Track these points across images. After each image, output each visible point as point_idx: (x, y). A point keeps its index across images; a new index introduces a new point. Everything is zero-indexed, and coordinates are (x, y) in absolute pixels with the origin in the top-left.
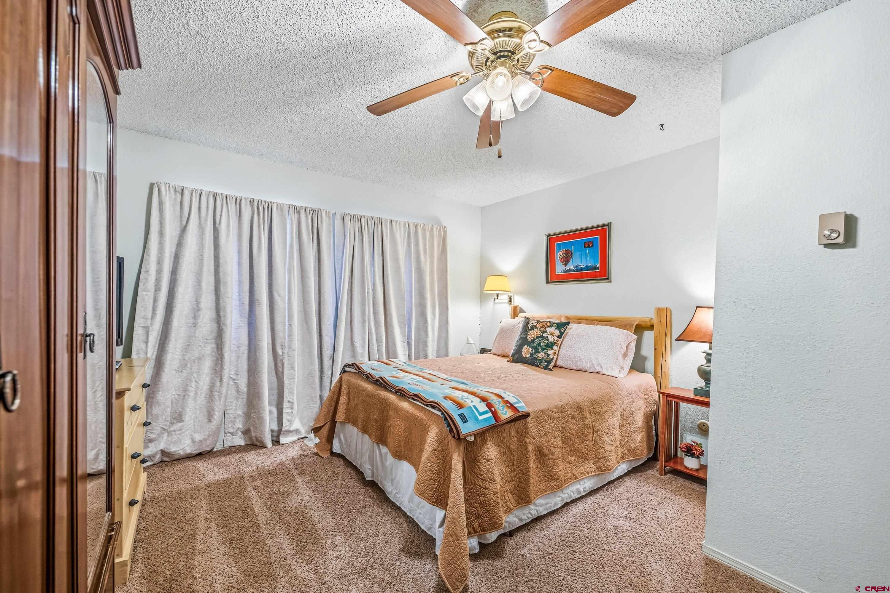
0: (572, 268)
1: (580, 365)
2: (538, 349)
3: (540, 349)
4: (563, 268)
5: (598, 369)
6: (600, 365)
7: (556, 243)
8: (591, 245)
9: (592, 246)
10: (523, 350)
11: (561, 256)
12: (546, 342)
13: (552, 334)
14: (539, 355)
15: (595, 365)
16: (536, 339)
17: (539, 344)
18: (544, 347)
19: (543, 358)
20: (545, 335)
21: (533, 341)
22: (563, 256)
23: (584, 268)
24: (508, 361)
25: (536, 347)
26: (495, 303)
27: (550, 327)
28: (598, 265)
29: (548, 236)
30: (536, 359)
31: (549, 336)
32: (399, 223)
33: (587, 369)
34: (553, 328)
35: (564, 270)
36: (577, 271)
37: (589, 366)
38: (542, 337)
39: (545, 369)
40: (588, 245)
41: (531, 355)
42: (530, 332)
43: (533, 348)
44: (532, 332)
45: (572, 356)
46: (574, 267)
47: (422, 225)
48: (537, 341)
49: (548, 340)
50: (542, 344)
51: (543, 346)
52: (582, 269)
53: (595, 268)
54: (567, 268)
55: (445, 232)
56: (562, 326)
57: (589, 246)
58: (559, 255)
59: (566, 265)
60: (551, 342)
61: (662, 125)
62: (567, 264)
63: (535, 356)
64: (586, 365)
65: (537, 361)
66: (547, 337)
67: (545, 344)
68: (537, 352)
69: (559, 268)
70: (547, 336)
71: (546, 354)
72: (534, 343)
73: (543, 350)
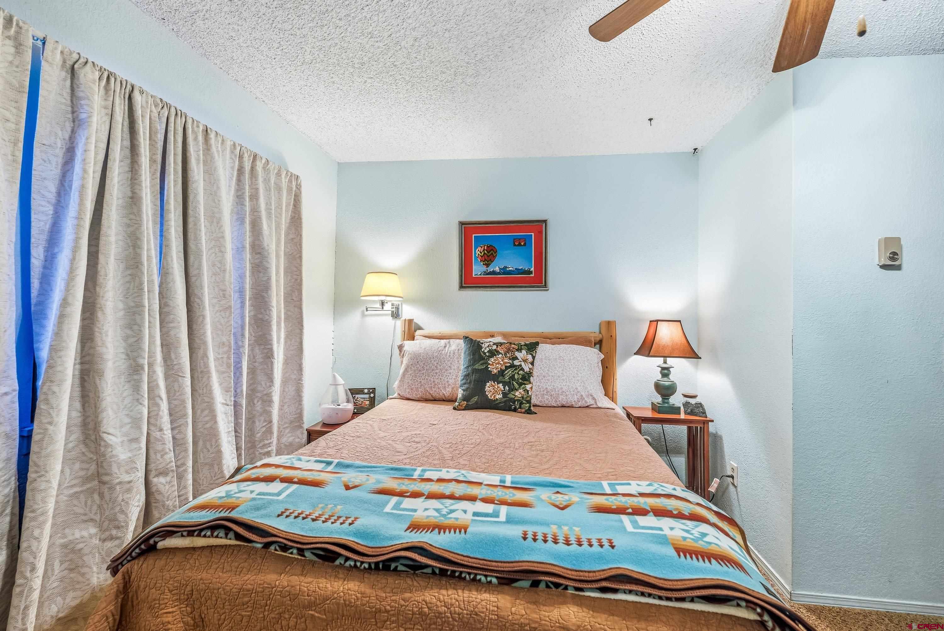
0: (497, 270)
1: (563, 400)
2: (513, 384)
3: (516, 386)
4: (484, 268)
5: (590, 401)
6: (591, 395)
7: (474, 235)
8: (522, 244)
9: (525, 244)
10: (487, 389)
11: (481, 253)
12: (521, 372)
13: (525, 361)
14: (517, 394)
15: (584, 396)
16: (506, 370)
17: (512, 378)
18: (520, 381)
19: (523, 397)
20: (516, 363)
21: (502, 373)
22: (485, 253)
23: (513, 271)
24: (454, 409)
25: (510, 382)
26: (363, 315)
27: (519, 350)
28: (532, 269)
29: (462, 224)
30: (514, 401)
31: (523, 364)
32: (223, 140)
33: (573, 403)
34: (524, 352)
35: (485, 272)
36: (504, 274)
37: (576, 400)
38: (512, 366)
39: (528, 413)
40: (519, 243)
41: (505, 395)
42: (492, 360)
43: (505, 384)
44: (495, 360)
45: (549, 388)
46: (500, 269)
47: (263, 161)
48: (509, 372)
49: (522, 369)
50: (516, 377)
51: (518, 379)
52: (510, 273)
53: (530, 272)
54: (491, 269)
55: (299, 187)
56: (532, 347)
57: (520, 245)
58: (477, 252)
59: (487, 265)
60: (526, 373)
61: (650, 120)
62: (490, 264)
63: (511, 396)
64: (572, 399)
65: (514, 403)
66: (521, 365)
67: (521, 376)
68: (513, 389)
69: (478, 269)
70: (520, 363)
71: (524, 390)
72: (503, 376)
73: (520, 385)
